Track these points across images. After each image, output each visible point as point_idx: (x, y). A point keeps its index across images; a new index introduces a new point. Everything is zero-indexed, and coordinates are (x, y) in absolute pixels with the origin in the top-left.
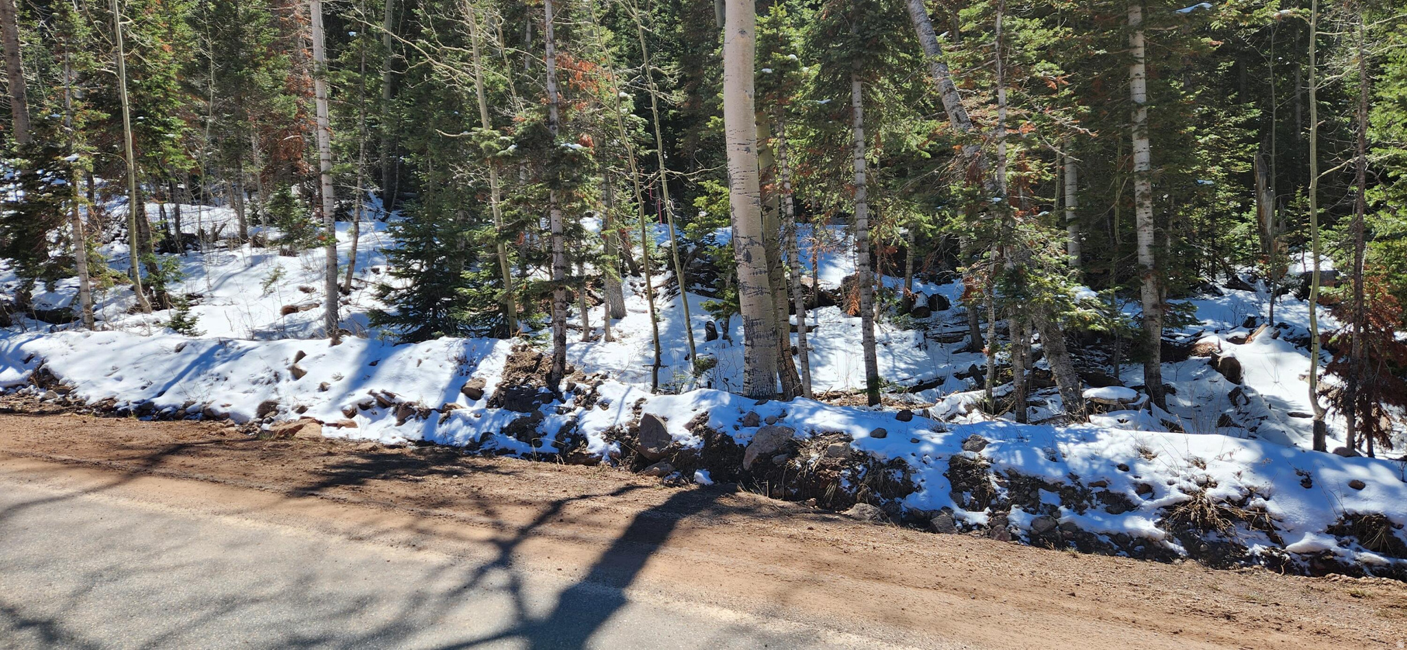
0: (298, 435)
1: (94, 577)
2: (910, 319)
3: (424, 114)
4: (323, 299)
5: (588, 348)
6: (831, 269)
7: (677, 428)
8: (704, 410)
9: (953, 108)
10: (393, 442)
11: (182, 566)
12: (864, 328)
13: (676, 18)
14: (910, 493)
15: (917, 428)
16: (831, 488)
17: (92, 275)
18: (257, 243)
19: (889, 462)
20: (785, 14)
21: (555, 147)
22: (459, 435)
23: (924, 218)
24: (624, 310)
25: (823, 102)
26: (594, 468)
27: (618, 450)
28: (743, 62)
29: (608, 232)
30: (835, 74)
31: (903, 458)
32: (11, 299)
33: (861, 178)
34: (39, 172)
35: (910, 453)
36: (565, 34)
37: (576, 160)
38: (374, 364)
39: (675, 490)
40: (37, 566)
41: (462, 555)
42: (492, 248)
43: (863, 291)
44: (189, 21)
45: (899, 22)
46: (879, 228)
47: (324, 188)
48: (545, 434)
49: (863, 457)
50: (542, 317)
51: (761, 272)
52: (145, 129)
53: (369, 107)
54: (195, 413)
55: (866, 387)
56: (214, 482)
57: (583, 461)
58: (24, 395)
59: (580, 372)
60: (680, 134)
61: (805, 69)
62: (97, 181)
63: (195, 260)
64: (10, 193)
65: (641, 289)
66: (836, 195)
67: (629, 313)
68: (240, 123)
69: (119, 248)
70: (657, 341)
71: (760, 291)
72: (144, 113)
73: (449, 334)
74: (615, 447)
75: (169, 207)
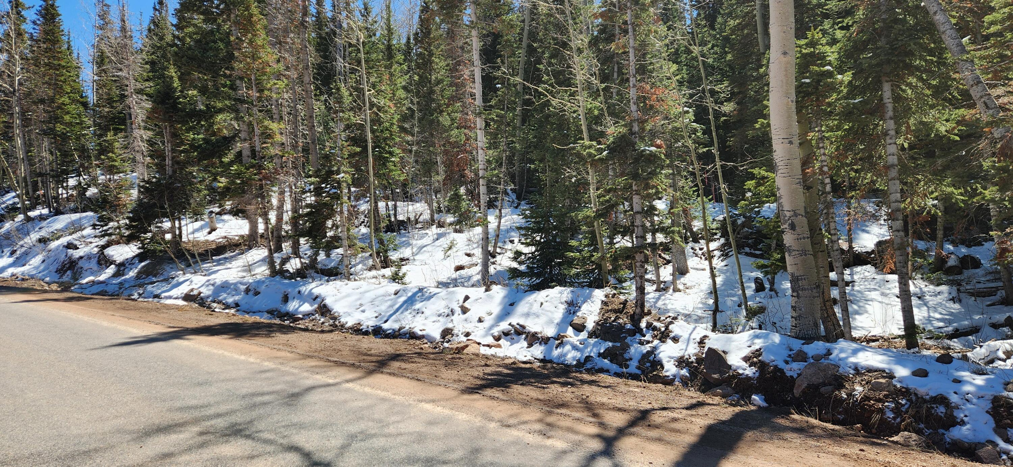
0: (465, 351)
1: (353, 437)
2: (943, 276)
3: (544, 134)
4: (479, 261)
5: (660, 296)
6: (864, 236)
7: (735, 360)
8: (757, 347)
9: (981, 97)
10: (525, 359)
11: (401, 434)
12: (900, 283)
13: (727, 49)
14: (954, 426)
15: (957, 370)
16: (876, 417)
17: (349, 247)
18: (441, 225)
19: (932, 398)
20: (821, 36)
21: (636, 150)
22: (570, 356)
23: (955, 191)
24: (687, 268)
25: (856, 101)
26: (670, 387)
27: (688, 374)
28: (786, 75)
29: (675, 210)
30: (866, 79)
31: (947, 396)
32: (307, 262)
33: (893, 160)
34: (323, 185)
35: (952, 392)
36: (642, 70)
37: (652, 158)
38: (512, 305)
39: (738, 409)
40: (322, 428)
41: (578, 444)
42: (590, 224)
43: (898, 253)
44: (404, 88)
45: (925, 32)
46: (912, 200)
47: (481, 187)
48: (631, 359)
49: (906, 392)
50: (626, 273)
51: (804, 238)
52: (379, 156)
53: (509, 133)
54: (405, 334)
55: (903, 333)
56: (418, 380)
57: (661, 381)
58: (313, 320)
59: (655, 315)
60: (730, 135)
61: (839, 77)
62: (353, 189)
63: (405, 236)
64: (308, 199)
65: (700, 252)
66: (869, 175)
67: (691, 271)
68: (431, 149)
69: (364, 230)
70: (716, 292)
71: (803, 253)
72: (379, 147)
73: (561, 285)
74: (684, 372)
75: (390, 204)
